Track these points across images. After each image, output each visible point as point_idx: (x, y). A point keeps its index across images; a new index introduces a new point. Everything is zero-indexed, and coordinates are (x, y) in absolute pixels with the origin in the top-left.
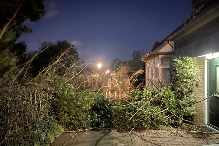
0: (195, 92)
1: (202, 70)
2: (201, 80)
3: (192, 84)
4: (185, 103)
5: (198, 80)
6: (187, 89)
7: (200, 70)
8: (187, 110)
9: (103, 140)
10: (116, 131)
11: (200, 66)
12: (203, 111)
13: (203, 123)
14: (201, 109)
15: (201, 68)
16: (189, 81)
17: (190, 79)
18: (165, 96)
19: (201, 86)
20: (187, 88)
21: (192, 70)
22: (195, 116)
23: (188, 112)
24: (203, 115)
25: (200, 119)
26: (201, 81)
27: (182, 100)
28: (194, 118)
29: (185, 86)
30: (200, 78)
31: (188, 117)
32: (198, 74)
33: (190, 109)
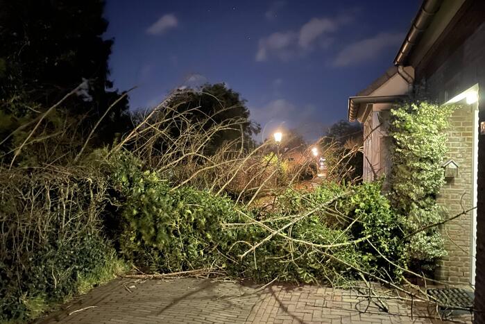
0: (447, 197)
1: (468, 139)
2: (464, 166)
3: (437, 177)
4: (415, 226)
5: (452, 166)
6: (423, 188)
7: (461, 138)
8: (417, 243)
9: (189, 299)
10: (235, 281)
11: (462, 129)
12: (468, 248)
13: (466, 280)
14: (463, 243)
15: (464, 134)
16: (427, 166)
17: (432, 162)
18: (362, 205)
19: (464, 181)
20: (421, 186)
21: (435, 139)
22: (444, 262)
23: (420, 247)
24: (467, 260)
25: (457, 270)
26: (465, 168)
27: (407, 218)
28: (440, 267)
29: (417, 182)
30: (462, 160)
31: (423, 262)
32: (455, 150)
33: (429, 241)
